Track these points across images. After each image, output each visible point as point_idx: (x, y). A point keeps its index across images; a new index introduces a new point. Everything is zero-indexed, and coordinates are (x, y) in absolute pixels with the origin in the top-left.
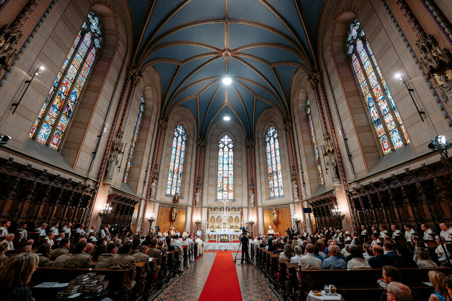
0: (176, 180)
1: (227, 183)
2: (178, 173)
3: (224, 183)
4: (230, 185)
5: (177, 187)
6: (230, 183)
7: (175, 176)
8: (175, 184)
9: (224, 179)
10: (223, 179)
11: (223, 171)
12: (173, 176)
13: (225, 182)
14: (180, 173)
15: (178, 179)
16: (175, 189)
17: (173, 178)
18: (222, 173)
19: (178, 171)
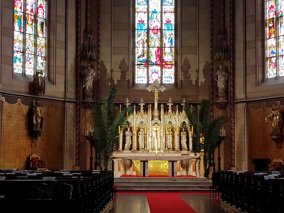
0: (32, 38)
1: (158, 44)
2: (35, 21)
3: (152, 44)
4: (167, 50)
5: (36, 55)
6: (168, 45)
7: (30, 30)
8: (32, 49)
9: (152, 34)
10: (148, 33)
11: (148, 12)
12: (25, 28)
13: (155, 42)
14: (39, 21)
15: (36, 36)
16: (32, 61)
17: (24, 33)
18: (145, 19)
19: (36, 16)
